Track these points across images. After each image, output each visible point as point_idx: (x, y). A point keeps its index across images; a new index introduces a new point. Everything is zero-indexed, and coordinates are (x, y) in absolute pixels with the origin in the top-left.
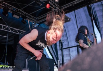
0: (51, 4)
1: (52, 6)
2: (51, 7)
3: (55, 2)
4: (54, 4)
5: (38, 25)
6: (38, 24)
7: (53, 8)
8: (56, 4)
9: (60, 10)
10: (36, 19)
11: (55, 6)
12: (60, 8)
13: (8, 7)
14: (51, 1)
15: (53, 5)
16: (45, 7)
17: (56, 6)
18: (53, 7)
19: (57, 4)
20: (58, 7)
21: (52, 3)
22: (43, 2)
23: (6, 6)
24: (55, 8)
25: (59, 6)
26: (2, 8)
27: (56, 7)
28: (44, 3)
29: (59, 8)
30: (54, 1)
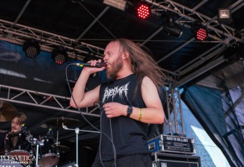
0: (209, 27)
1: (213, 33)
2: (210, 35)
3: (219, 19)
4: (219, 28)
5: (181, 91)
6: (180, 88)
7: (216, 38)
8: (223, 26)
9: (237, 40)
10: (173, 77)
11: (222, 32)
12: (238, 36)
13: (95, 54)
14: (207, 21)
15: (217, 31)
16: (194, 39)
17: (224, 31)
18: (217, 36)
19: (228, 25)
20: (231, 32)
21: (212, 24)
22: (186, 26)
23: (90, 52)
24: (223, 37)
25: (233, 30)
26: (82, 60)
27: (225, 34)
28: (190, 27)
29: (236, 36)
30: (216, 17)
